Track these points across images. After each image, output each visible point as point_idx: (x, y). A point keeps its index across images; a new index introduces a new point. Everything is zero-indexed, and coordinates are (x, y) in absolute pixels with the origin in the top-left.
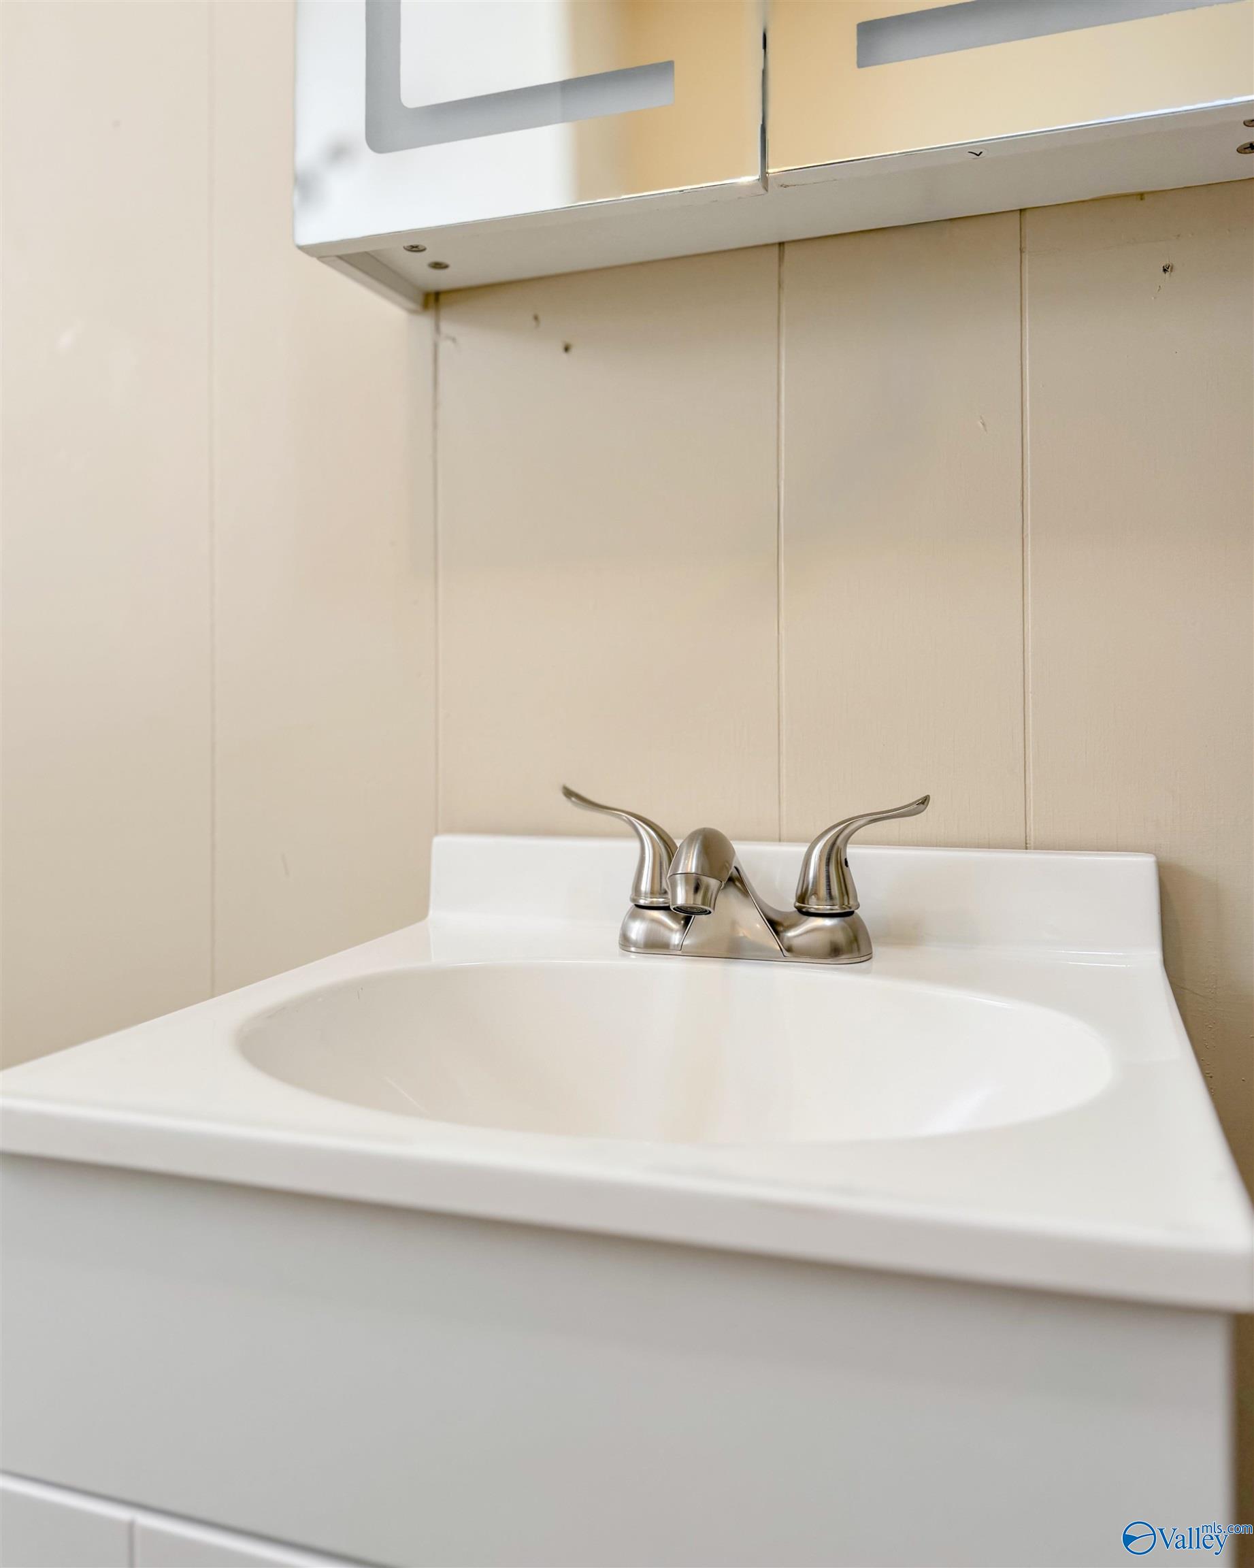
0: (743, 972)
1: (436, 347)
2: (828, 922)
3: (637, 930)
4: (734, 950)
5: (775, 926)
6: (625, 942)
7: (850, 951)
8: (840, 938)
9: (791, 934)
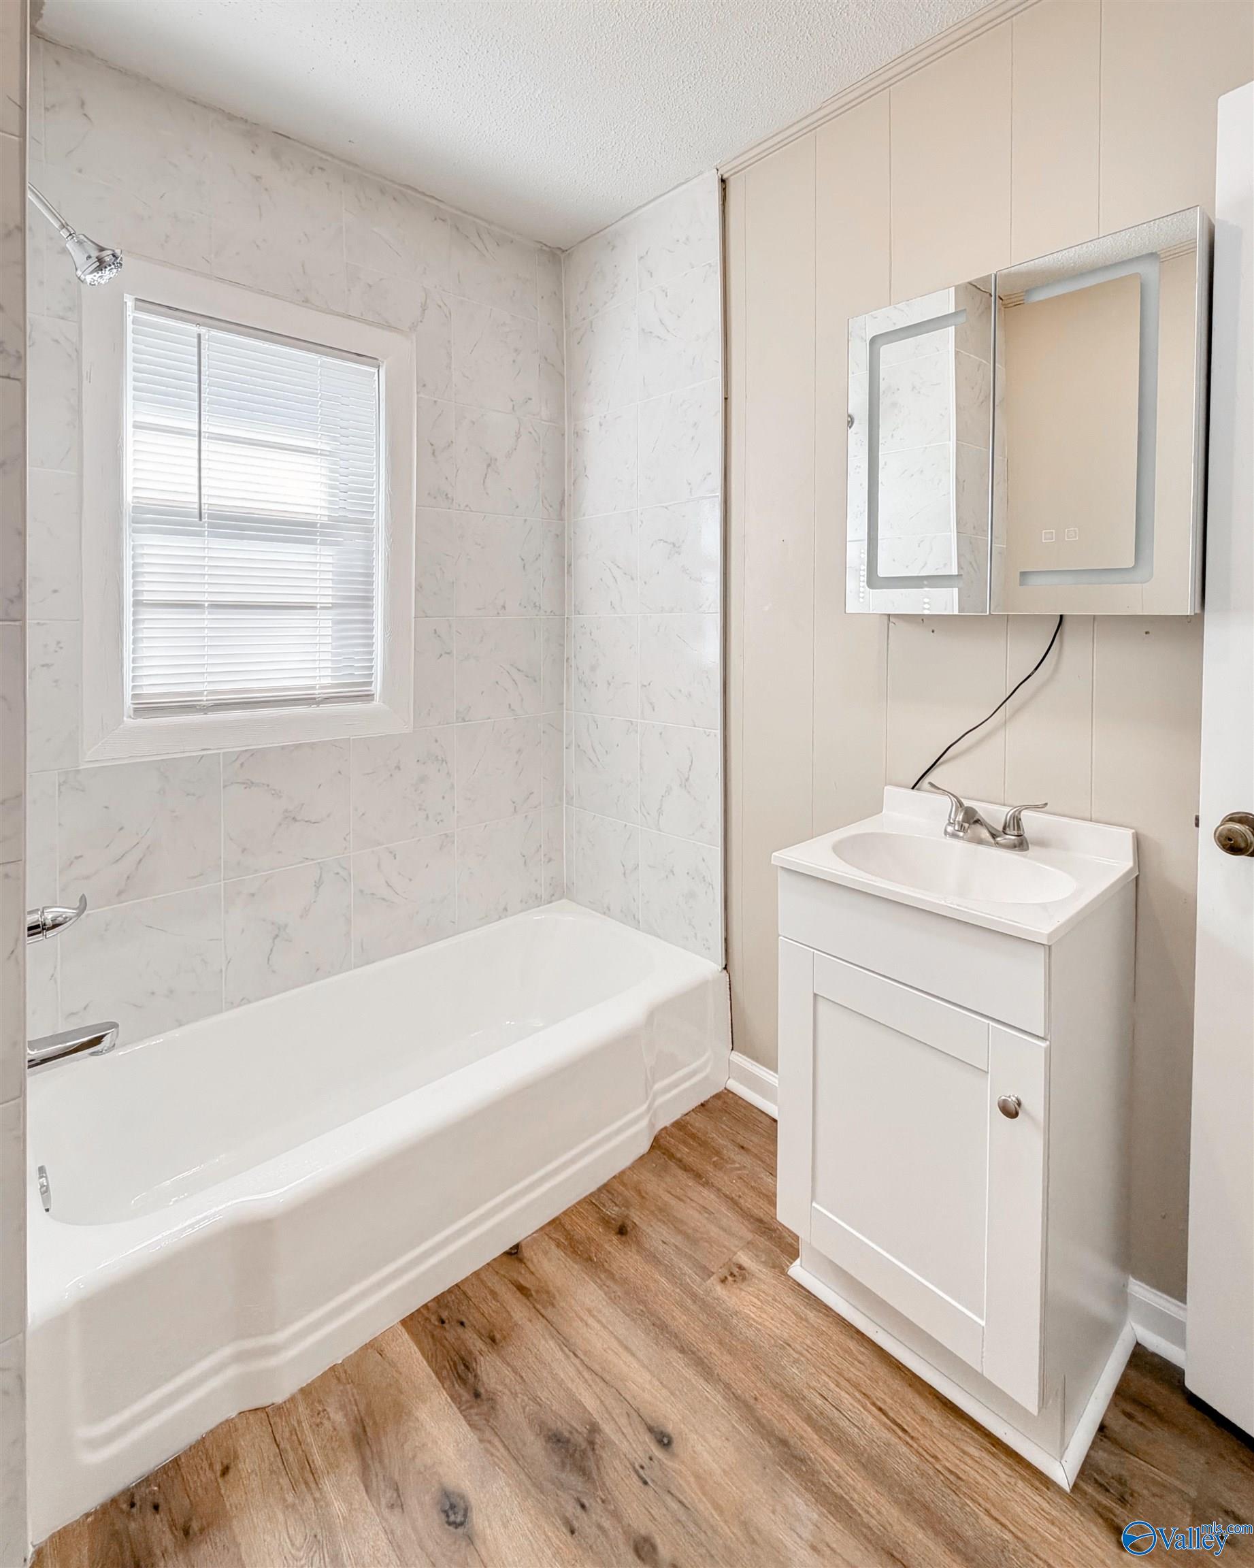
0: (981, 848)
1: (888, 625)
2: (1013, 837)
3: (950, 829)
4: (980, 842)
5: (994, 836)
6: (946, 832)
7: (1019, 847)
8: (1016, 842)
9: (998, 839)
